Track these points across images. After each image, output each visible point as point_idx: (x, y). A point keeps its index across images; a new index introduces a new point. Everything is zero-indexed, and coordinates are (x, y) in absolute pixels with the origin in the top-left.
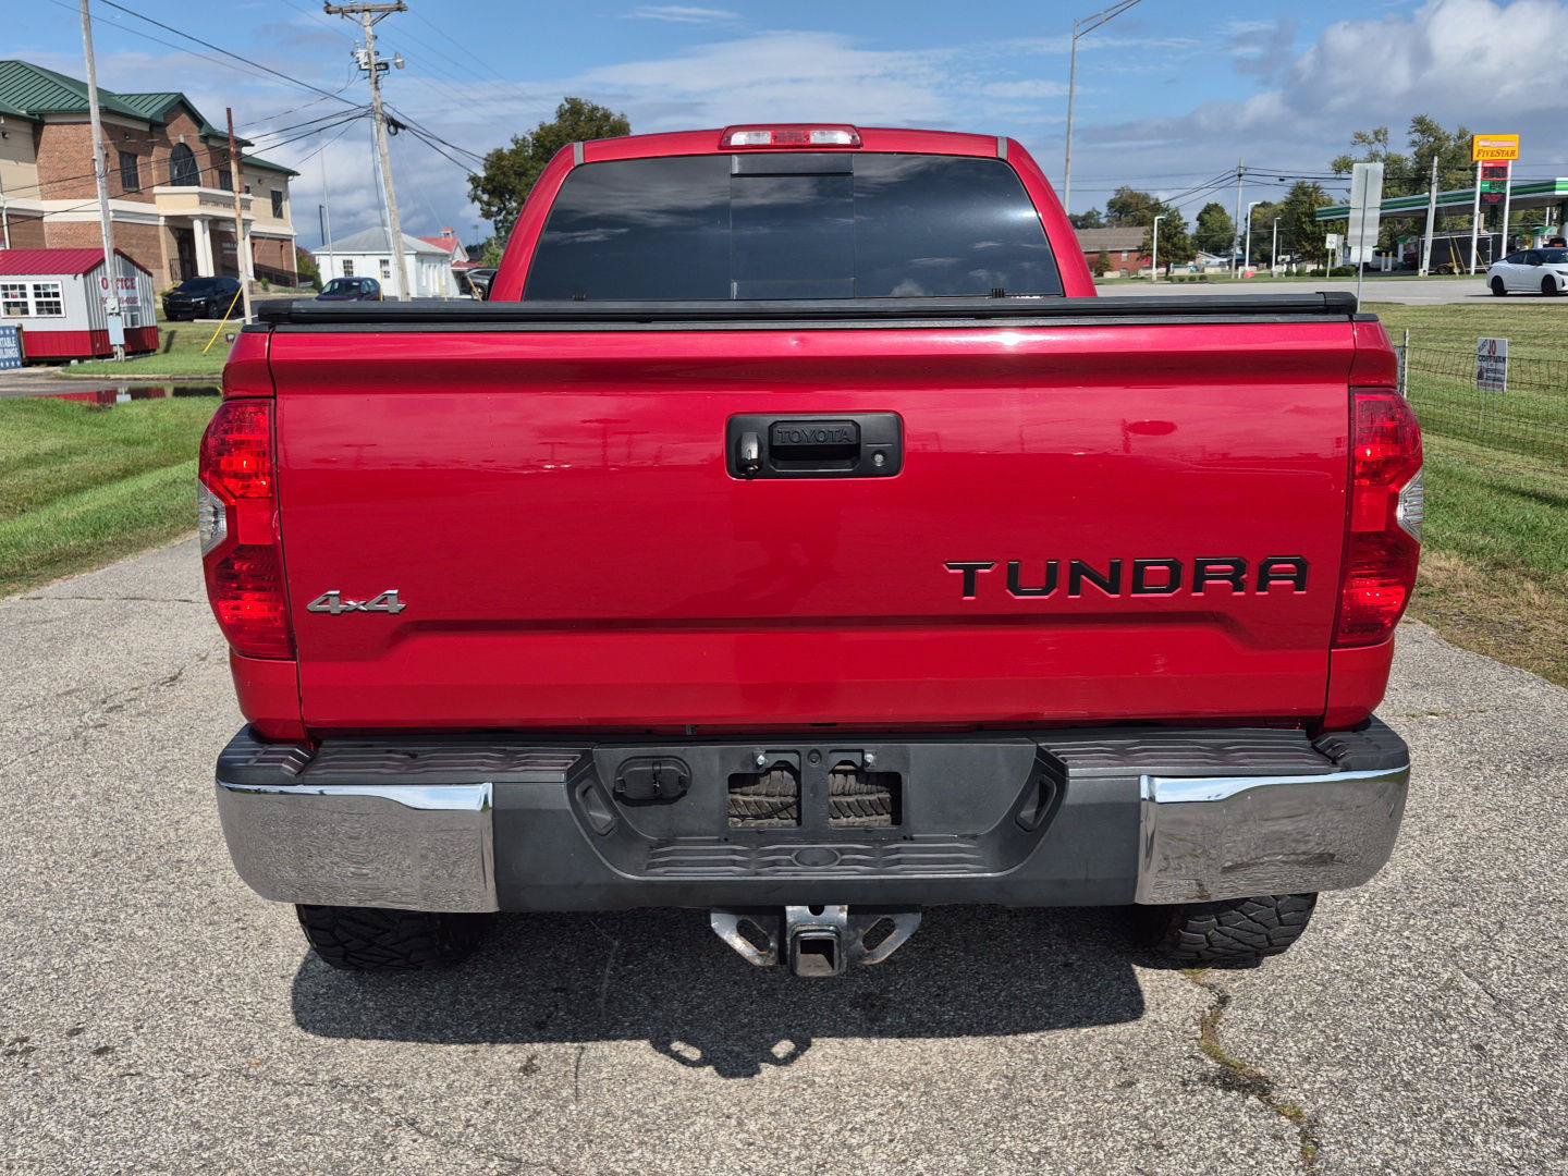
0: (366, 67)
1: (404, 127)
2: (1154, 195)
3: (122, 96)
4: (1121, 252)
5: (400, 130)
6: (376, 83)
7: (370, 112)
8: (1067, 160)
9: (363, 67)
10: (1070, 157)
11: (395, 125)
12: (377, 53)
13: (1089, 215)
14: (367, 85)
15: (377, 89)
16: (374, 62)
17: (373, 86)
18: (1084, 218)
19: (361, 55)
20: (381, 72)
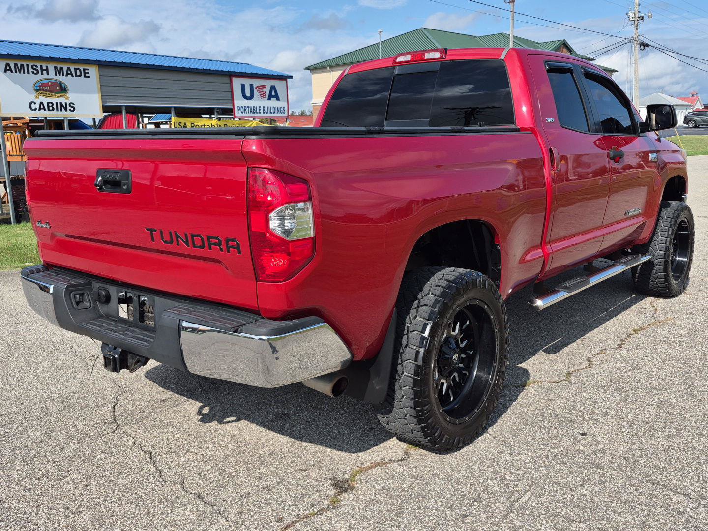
0: (633, 19)
1: (648, 46)
3: (540, 44)
5: (646, 47)
6: (637, 26)
7: (632, 41)
9: (631, 20)
11: (644, 45)
12: (639, 12)
14: (633, 28)
15: (637, 29)
16: (637, 16)
17: (635, 28)
19: (631, 15)
20: (640, 21)
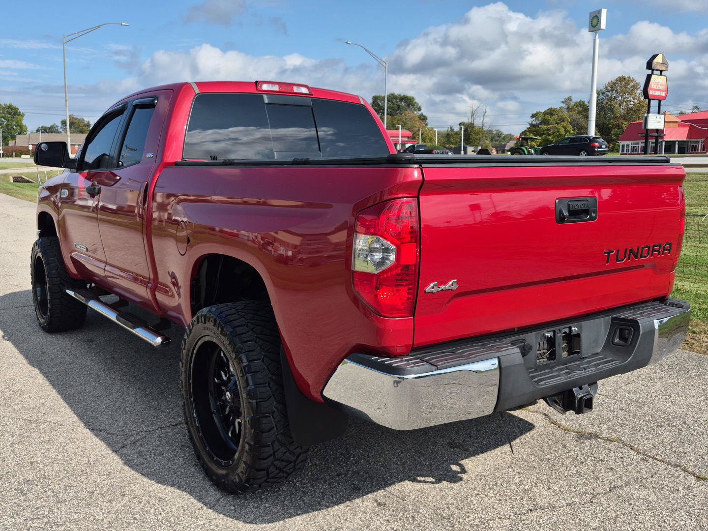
2: (86, 119)
4: (74, 145)
8: (66, 100)
10: (67, 99)
13: (52, 127)
18: (50, 128)
